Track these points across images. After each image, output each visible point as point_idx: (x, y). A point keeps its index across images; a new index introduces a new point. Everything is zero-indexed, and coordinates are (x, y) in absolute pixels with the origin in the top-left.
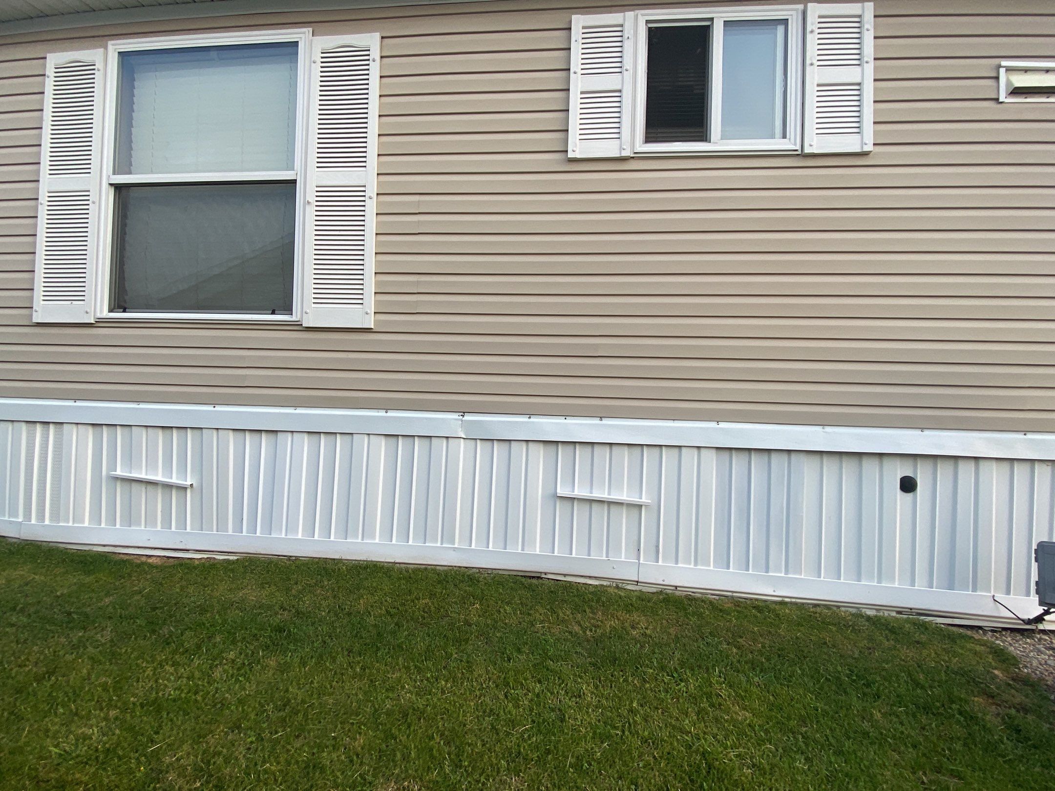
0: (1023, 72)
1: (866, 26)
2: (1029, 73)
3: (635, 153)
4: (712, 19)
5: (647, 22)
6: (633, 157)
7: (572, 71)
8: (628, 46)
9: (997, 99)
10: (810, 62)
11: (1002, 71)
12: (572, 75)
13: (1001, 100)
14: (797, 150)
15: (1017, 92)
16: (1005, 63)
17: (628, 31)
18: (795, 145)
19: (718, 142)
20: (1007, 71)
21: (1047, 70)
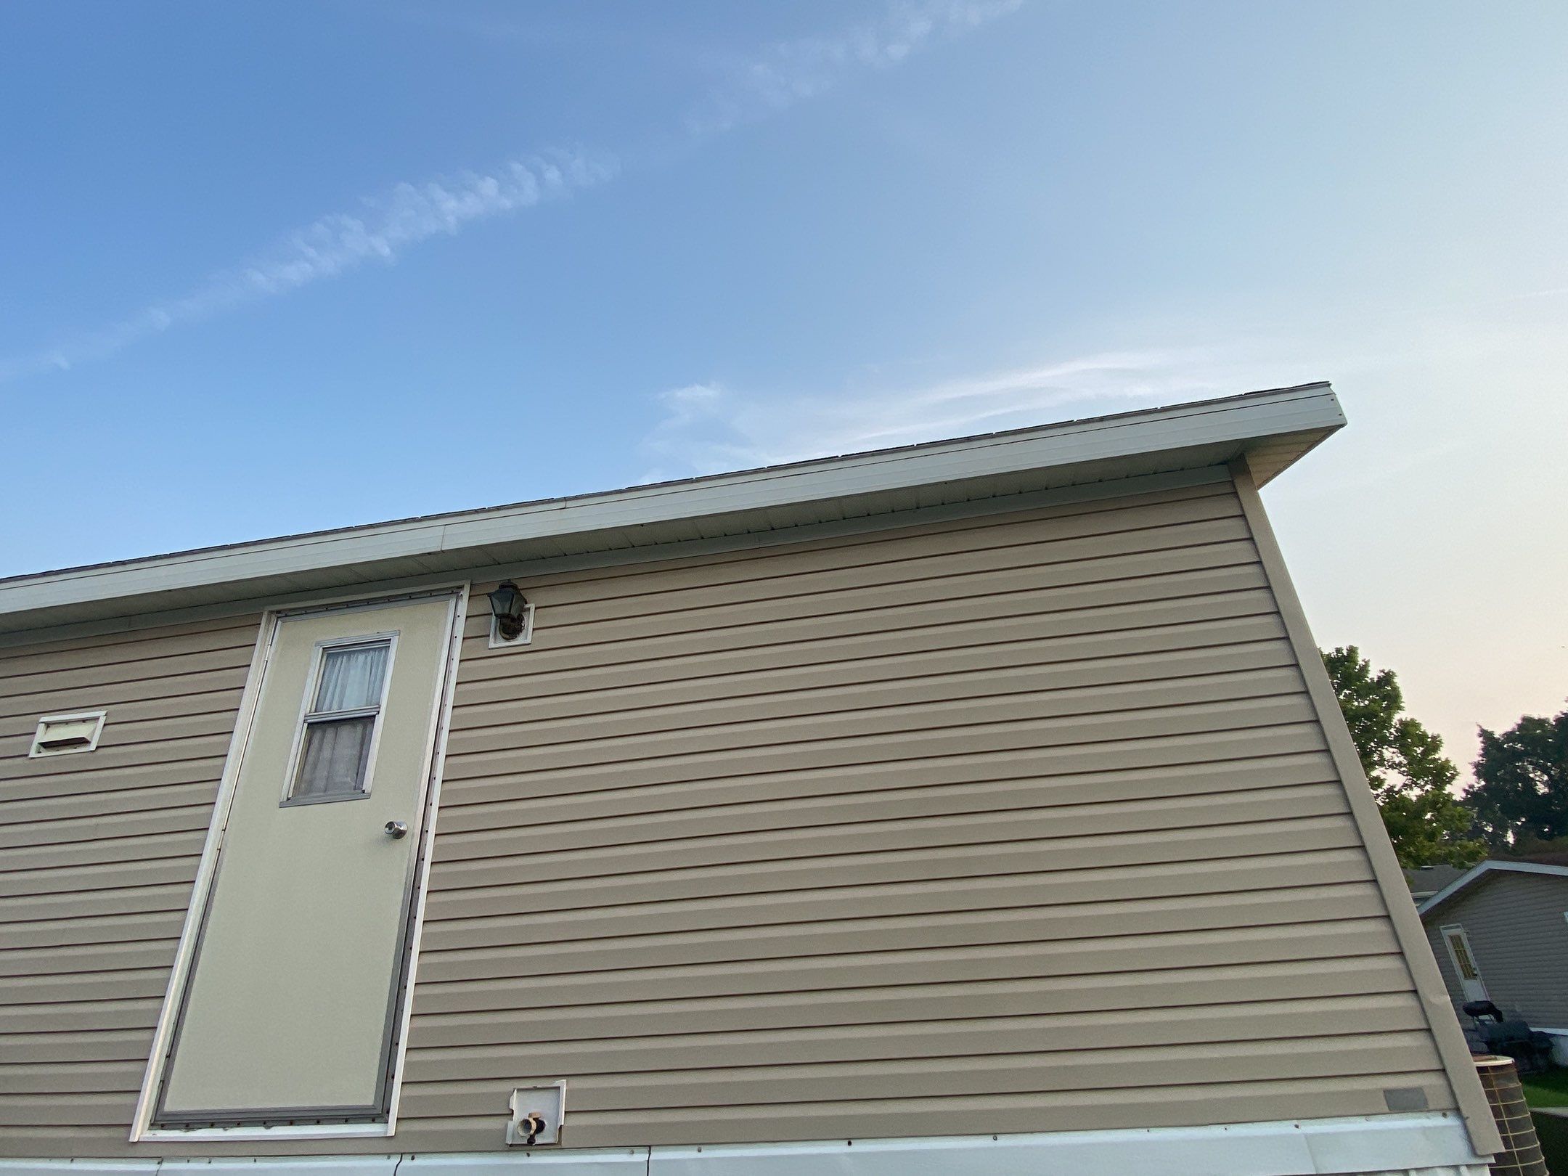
0: (65, 724)
2: (70, 724)
9: (27, 755)
11: (41, 727)
13: (30, 756)
15: (46, 745)
16: (44, 719)
20: (48, 725)
21: (84, 721)
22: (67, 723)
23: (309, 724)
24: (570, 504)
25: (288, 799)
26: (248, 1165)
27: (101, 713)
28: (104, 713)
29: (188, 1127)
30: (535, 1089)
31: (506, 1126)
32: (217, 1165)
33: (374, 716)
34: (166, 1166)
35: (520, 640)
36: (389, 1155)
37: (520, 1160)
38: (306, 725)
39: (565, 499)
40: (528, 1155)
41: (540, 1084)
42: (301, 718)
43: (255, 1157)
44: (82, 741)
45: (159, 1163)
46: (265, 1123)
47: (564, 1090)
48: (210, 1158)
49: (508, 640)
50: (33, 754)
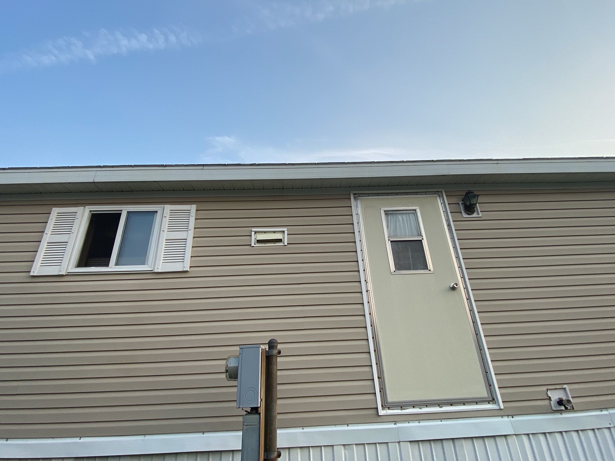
0: (264, 233)
1: (192, 214)
2: (266, 233)
3: (68, 273)
4: (122, 210)
5: (90, 211)
6: (67, 275)
7: (45, 232)
8: (77, 222)
9: (251, 245)
10: (162, 230)
11: (253, 233)
12: (45, 235)
13: (252, 246)
14: (152, 271)
15: (259, 241)
16: (253, 229)
17: (78, 215)
18: (151, 268)
19: (112, 267)
20: (256, 232)
21: (274, 232)
22: (265, 232)
23: (391, 241)
24: (499, 162)
25: (394, 271)
26: (439, 423)
27: (285, 229)
28: (286, 229)
29: (402, 408)
30: (556, 389)
31: (550, 403)
32: (423, 424)
33: (421, 240)
34: (399, 425)
35: (475, 215)
36: (502, 416)
37: (558, 416)
38: (390, 241)
39: (497, 160)
40: (561, 414)
41: (557, 387)
42: (387, 239)
43: (441, 420)
44: (280, 241)
45: (395, 424)
46: (439, 405)
47: (568, 389)
48: (419, 421)
49: (469, 214)
50: (253, 245)
